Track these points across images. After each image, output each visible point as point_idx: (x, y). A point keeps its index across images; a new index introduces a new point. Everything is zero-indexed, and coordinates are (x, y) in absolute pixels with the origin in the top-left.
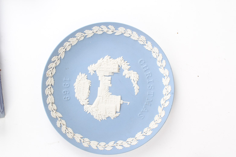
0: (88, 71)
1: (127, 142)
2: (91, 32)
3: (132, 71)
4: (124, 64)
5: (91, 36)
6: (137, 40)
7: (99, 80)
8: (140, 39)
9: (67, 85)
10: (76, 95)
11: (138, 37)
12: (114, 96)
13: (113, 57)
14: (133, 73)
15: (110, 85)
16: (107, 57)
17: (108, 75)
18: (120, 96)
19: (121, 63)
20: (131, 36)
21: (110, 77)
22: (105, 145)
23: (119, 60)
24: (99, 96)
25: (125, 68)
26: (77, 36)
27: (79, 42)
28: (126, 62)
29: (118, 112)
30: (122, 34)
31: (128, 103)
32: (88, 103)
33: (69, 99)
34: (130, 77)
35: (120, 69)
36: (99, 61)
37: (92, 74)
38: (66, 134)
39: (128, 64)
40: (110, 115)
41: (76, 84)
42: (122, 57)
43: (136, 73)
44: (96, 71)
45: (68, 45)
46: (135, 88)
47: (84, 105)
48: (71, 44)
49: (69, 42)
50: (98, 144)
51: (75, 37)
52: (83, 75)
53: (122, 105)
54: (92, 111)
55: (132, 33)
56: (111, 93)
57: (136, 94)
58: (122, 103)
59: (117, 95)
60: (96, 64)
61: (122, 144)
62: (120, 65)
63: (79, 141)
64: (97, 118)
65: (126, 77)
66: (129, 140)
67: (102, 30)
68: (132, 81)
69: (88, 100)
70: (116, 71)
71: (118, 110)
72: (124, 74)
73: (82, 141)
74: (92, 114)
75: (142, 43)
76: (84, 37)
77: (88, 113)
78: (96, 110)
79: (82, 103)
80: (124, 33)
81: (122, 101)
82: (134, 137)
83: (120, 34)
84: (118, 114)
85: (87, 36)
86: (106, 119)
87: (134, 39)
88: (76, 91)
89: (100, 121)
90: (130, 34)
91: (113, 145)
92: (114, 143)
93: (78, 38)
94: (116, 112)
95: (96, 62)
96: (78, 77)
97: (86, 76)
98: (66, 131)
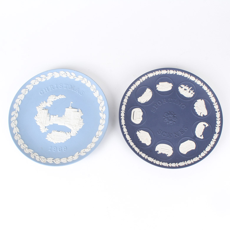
0: (45, 132)
1: (100, 103)
2: (15, 128)
3: (48, 100)
4: (41, 106)
5: (19, 129)
6: (25, 95)
7: (52, 124)
8: (24, 93)
9: (54, 149)
10: (63, 142)
11: (23, 94)
12: (66, 113)
13: (36, 113)
14: (49, 99)
15: (57, 116)
16: (36, 118)
17: (49, 117)
18: (66, 109)
19: (41, 108)
20: (21, 100)
21: (51, 116)
22: (102, 119)
23: (39, 109)
24: (65, 124)
25: (45, 105)
26: (17, 139)
27: (22, 138)
28: (40, 104)
29: (78, 110)
30: (19, 106)
31: (71, 103)
32: (69, 132)
33: (65, 147)
34: (52, 102)
35: (45, 109)
36: (38, 124)
37: (48, 130)
38: (91, 148)
39: (42, 102)
40: (80, 116)
41: (55, 142)
42: (37, 107)
43: (49, 97)
44: (45, 127)
45: (23, 146)
46: (61, 98)
47: (71, 136)
48: (23, 144)
49: (21, 145)
50: (101, 125)
51: (18, 140)
52: (48, 136)
53: (73, 107)
54: (76, 130)
55: (19, 98)
56: (63, 115)
57: (65, 97)
58: (71, 107)
59: (65, 111)
60: (40, 126)
61: (102, 107)
62: (42, 109)
63: (98, 139)
64: (82, 126)
65: (52, 104)
66: (99, 101)
67: (14, 120)
68: (55, 100)
69: (67, 133)
70: (46, 111)
71: (76, 110)
72: (50, 106)
73: (98, 136)
74: (79, 130)
75: (27, 92)
76: (18, 135)
77: (77, 133)
78: (75, 126)
79: (69, 137)
80: (18, 104)
81: (69, 107)
82: (97, 99)
83: (19, 108)
84: (80, 110)
85: (17, 132)
86: (83, 119)
87: (23, 98)
88: (59, 142)
89: (84, 124)
90: (20, 100)
91: (102, 113)
92: (101, 113)
93: (18, 138)
94: (78, 111)
95: (39, 127)
96: (49, 140)
97: (48, 134)
98: (89, 149)
